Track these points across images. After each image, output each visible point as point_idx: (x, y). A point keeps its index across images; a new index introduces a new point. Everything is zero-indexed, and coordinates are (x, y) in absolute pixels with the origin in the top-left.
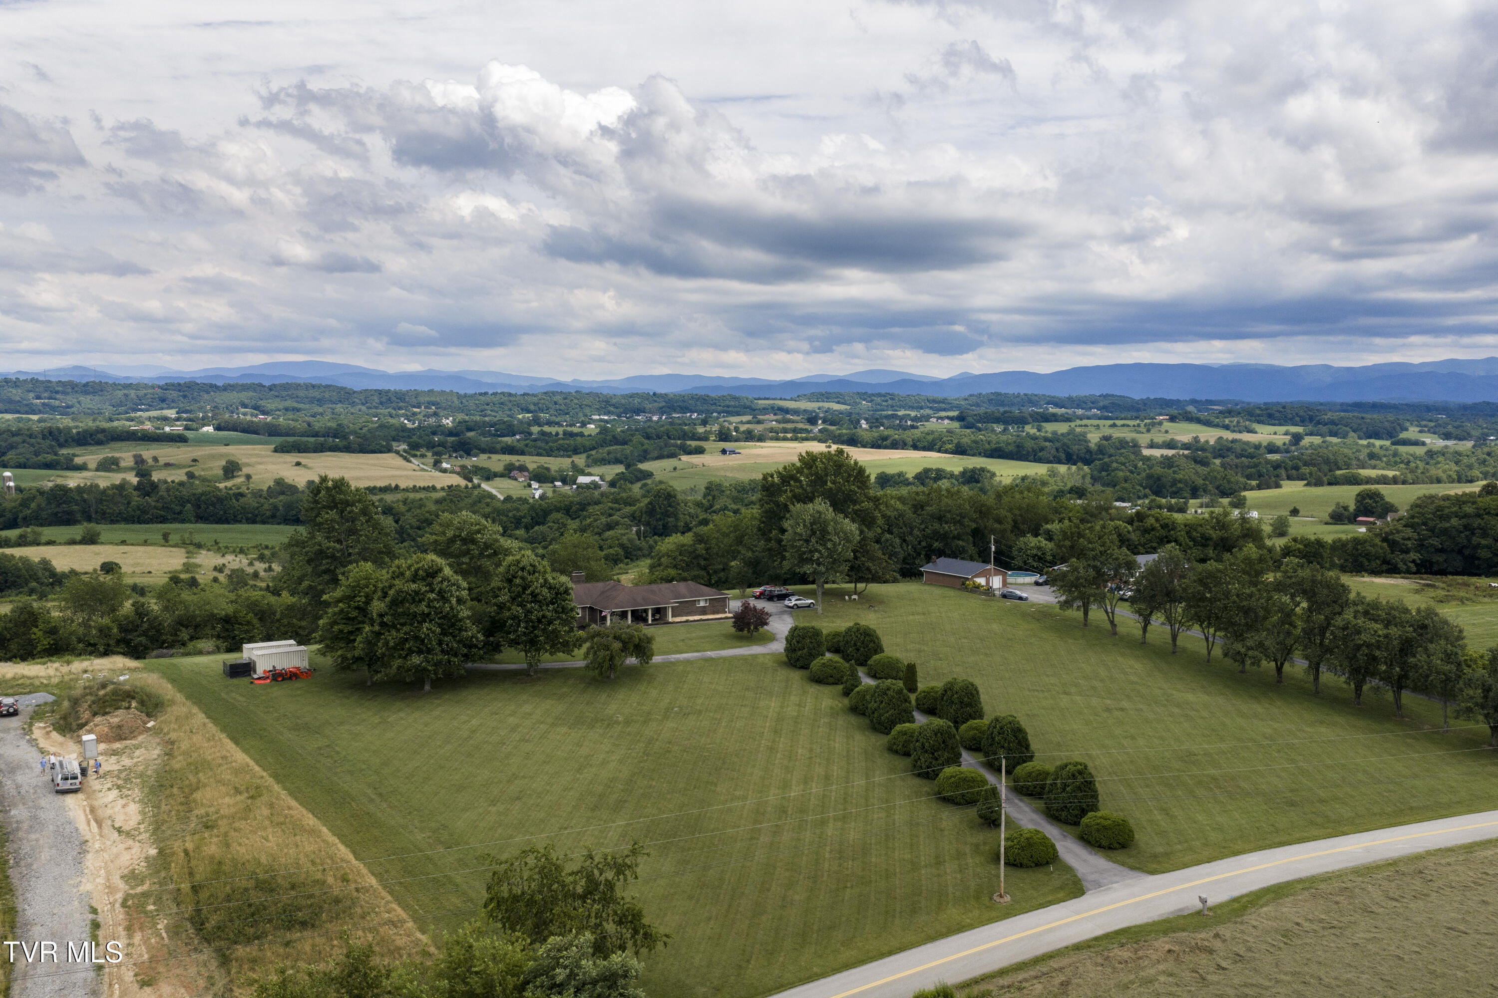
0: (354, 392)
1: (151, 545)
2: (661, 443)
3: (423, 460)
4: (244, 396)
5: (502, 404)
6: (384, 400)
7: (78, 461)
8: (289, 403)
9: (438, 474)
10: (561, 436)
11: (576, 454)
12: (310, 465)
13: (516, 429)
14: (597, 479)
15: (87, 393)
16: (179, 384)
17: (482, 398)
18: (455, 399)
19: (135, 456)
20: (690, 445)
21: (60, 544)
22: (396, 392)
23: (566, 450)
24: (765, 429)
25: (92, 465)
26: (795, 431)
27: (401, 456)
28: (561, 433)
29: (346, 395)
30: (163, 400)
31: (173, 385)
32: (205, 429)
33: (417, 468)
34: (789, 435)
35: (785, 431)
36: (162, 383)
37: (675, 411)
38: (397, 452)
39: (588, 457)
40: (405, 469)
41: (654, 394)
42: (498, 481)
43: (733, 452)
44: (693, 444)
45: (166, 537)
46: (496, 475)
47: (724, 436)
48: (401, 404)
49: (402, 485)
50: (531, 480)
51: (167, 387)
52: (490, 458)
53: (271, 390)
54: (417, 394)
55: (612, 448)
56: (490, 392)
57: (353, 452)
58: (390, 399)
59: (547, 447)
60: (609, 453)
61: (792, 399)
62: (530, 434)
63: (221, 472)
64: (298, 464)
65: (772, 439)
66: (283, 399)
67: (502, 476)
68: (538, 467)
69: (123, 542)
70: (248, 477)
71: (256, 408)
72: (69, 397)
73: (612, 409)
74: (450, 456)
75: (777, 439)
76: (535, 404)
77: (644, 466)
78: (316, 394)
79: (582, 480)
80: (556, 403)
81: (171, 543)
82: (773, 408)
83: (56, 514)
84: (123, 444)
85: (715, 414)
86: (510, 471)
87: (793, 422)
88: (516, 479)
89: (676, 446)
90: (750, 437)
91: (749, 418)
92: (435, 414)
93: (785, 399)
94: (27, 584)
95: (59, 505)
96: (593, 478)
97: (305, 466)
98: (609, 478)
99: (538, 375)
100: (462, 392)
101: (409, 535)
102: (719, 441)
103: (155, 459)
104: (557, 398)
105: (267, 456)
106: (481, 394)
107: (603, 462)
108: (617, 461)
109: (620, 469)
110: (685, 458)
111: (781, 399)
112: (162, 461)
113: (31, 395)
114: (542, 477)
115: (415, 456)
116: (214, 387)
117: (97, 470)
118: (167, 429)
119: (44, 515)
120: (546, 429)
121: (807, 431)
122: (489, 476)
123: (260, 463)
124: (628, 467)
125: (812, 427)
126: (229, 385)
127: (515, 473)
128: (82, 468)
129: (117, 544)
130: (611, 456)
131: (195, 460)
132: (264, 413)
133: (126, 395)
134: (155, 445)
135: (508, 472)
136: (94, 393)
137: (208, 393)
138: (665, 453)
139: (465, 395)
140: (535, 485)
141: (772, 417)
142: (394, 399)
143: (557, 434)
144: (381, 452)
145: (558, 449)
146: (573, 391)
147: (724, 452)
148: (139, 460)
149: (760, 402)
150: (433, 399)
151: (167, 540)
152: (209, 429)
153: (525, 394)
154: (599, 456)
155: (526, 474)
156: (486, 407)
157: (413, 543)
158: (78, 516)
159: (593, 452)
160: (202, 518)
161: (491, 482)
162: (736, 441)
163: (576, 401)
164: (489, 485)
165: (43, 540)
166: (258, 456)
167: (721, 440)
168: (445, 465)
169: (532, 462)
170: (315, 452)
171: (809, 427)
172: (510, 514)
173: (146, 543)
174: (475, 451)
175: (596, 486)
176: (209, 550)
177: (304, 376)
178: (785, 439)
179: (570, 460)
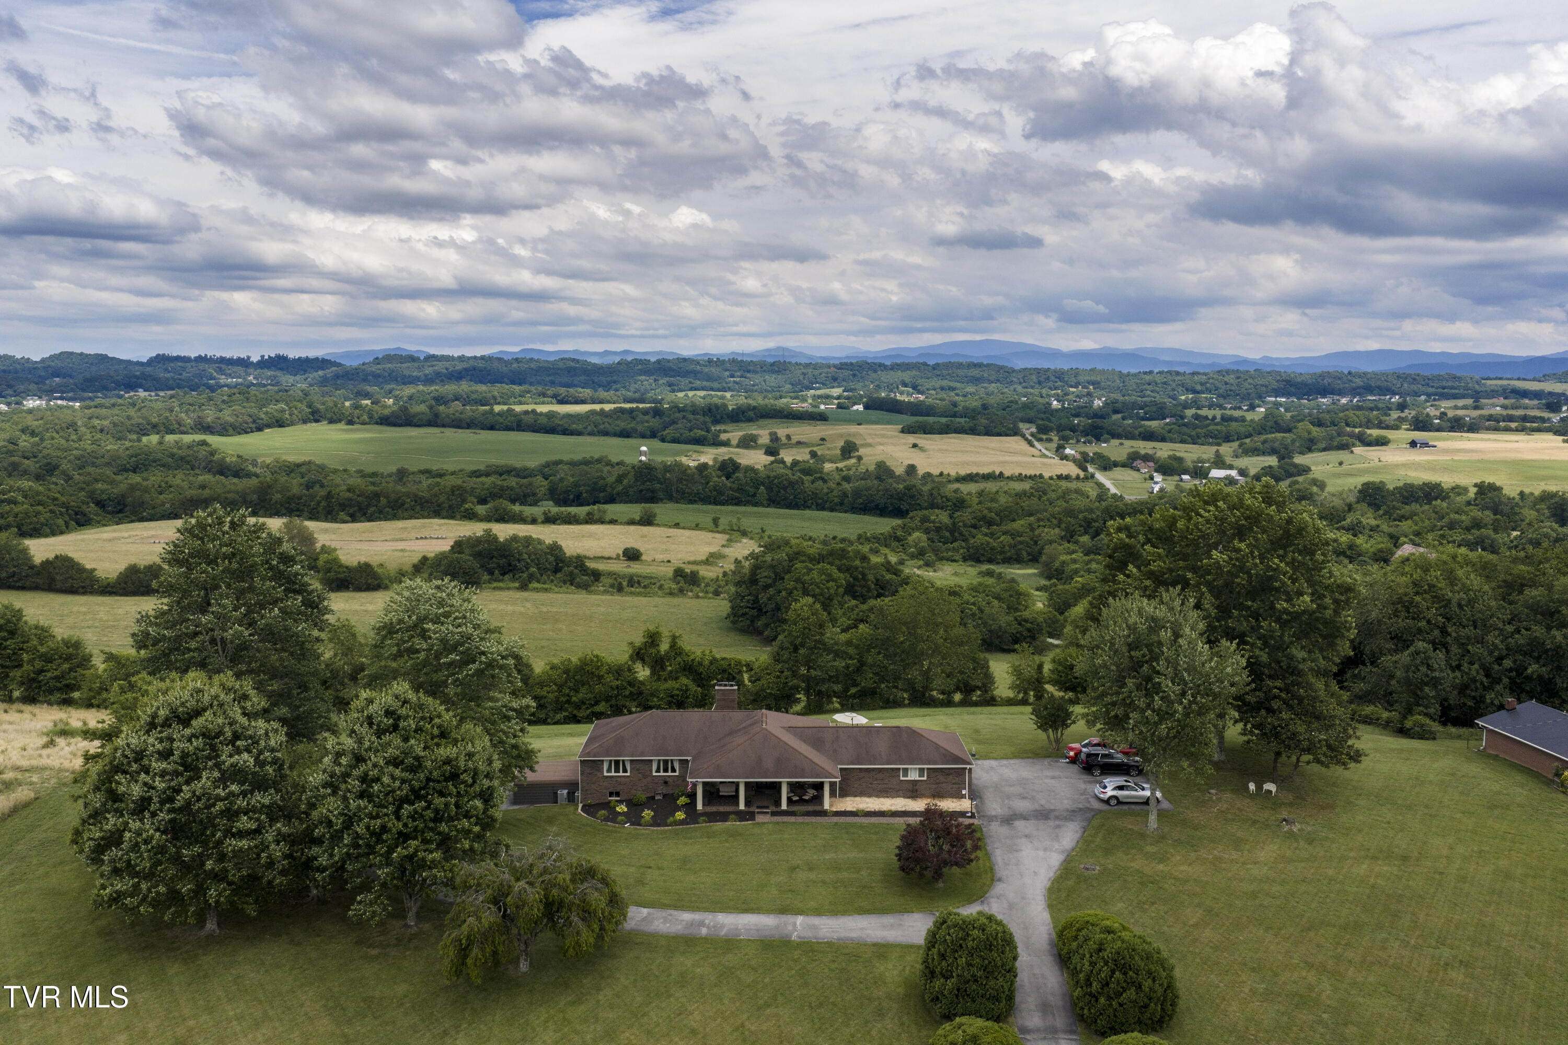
0: (1014, 371)
1: (701, 529)
2: (1332, 430)
3: (1048, 445)
4: (907, 376)
5: (1165, 383)
6: (1042, 379)
7: (724, 437)
8: (945, 383)
9: (1057, 460)
10: (1218, 420)
11: (1229, 441)
12: (927, 447)
13: (1167, 412)
14: (1233, 473)
15: (773, 372)
16: (852, 364)
17: (1148, 378)
18: (1117, 378)
19: (771, 434)
20: (1371, 435)
21: (621, 524)
22: (1055, 371)
23: (1215, 437)
24: (1481, 416)
25: (734, 442)
26: (1525, 419)
27: (1026, 439)
28: (1219, 417)
29: (1004, 374)
30: (835, 379)
31: (846, 364)
32: (855, 407)
33: (1037, 453)
34: (1513, 425)
35: (1511, 419)
36: (837, 362)
37: (1372, 393)
38: (1023, 436)
39: (1240, 446)
40: (1025, 455)
41: (1350, 373)
42: (1118, 473)
43: (1425, 445)
44: (1375, 432)
45: (716, 521)
46: (1116, 464)
47: (1421, 424)
48: (1059, 383)
49: (1007, 473)
50: (1156, 471)
51: (842, 366)
52: (1121, 444)
53: (934, 369)
54: (1076, 372)
55: (1269, 436)
56: (1156, 371)
57: (978, 435)
58: (1048, 378)
59: (1193, 433)
60: (1264, 442)
61: (1534, 380)
62: (1182, 417)
63: (839, 452)
64: (915, 446)
65: (1488, 429)
66: (943, 377)
67: (1124, 465)
68: (1170, 457)
69: (677, 525)
70: (860, 458)
71: (915, 387)
72: (757, 376)
73: (1293, 389)
74: (1078, 441)
75: (1496, 429)
76: (1202, 384)
77: (1299, 460)
78: (975, 372)
79: (1216, 473)
80: (1226, 383)
81: (720, 528)
82: (1504, 390)
83: (641, 491)
84: (770, 421)
85: (1423, 398)
86: (1134, 459)
87: (1526, 408)
88: (1138, 470)
89: (1351, 435)
90: (1457, 425)
91: (1470, 402)
92: (1089, 394)
93: (1524, 379)
94: (528, 569)
95: (644, 483)
96: (1228, 472)
97: (922, 449)
98: (1253, 472)
99: (1220, 352)
100: (1125, 371)
101: (961, 534)
102: (1414, 430)
103: (788, 437)
104: (1231, 379)
105: (892, 437)
106: (1145, 373)
107: (1256, 452)
108: (1273, 452)
109: (1272, 461)
110: (1359, 450)
111: (1519, 379)
112: (795, 439)
113: (727, 373)
114: (1168, 468)
115: (1040, 440)
116: (882, 366)
117: (738, 446)
118: (822, 407)
119: (631, 491)
120: (1204, 412)
121: (1543, 420)
122: (1107, 465)
123: (881, 444)
124: (1281, 458)
125: (1551, 415)
126: (897, 365)
127: (1138, 463)
128: (726, 444)
129: (670, 527)
130: (1266, 445)
131: (823, 439)
132: (919, 392)
133: (804, 374)
134: (796, 423)
135: (1131, 462)
136: (778, 372)
137: (875, 371)
138: (1335, 444)
139: (1128, 374)
140: (1158, 477)
141: (1502, 401)
142: (1053, 378)
143: (1214, 418)
144: (1007, 435)
145: (1206, 436)
146: (1252, 370)
147: (1413, 444)
148: (775, 438)
149: (1489, 382)
150: (1093, 378)
151: (717, 526)
152: (860, 407)
153: (1193, 374)
154: (1253, 445)
155: (1151, 464)
156: (1147, 387)
157: (963, 544)
158: (660, 495)
159: (1248, 441)
160: (774, 502)
161: (1107, 473)
162: (1438, 430)
163: (1250, 381)
164: (1105, 476)
165: (607, 519)
166: (883, 436)
167: (1417, 429)
168: (1068, 451)
169: (1164, 451)
170: (940, 433)
171: (1546, 415)
172: (1081, 516)
173: (697, 527)
174: (1106, 436)
175: (1230, 481)
176: (751, 539)
177: (977, 355)
178: (1508, 430)
179: (1215, 448)
